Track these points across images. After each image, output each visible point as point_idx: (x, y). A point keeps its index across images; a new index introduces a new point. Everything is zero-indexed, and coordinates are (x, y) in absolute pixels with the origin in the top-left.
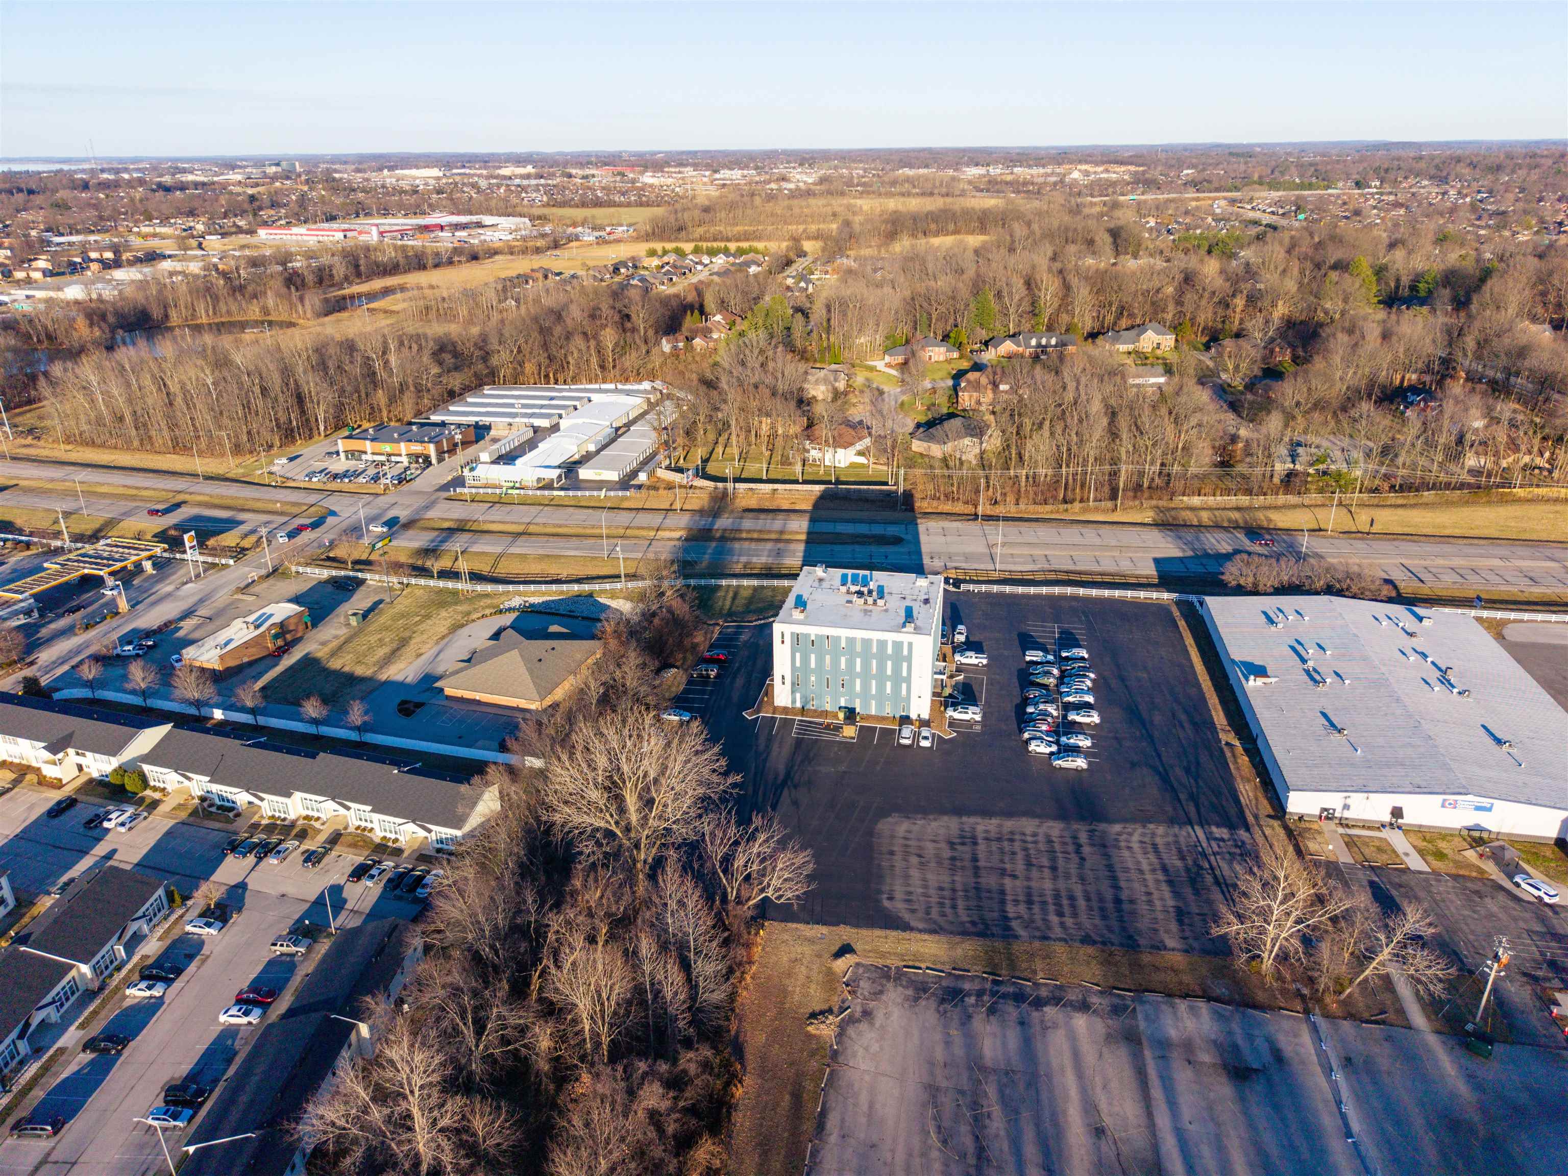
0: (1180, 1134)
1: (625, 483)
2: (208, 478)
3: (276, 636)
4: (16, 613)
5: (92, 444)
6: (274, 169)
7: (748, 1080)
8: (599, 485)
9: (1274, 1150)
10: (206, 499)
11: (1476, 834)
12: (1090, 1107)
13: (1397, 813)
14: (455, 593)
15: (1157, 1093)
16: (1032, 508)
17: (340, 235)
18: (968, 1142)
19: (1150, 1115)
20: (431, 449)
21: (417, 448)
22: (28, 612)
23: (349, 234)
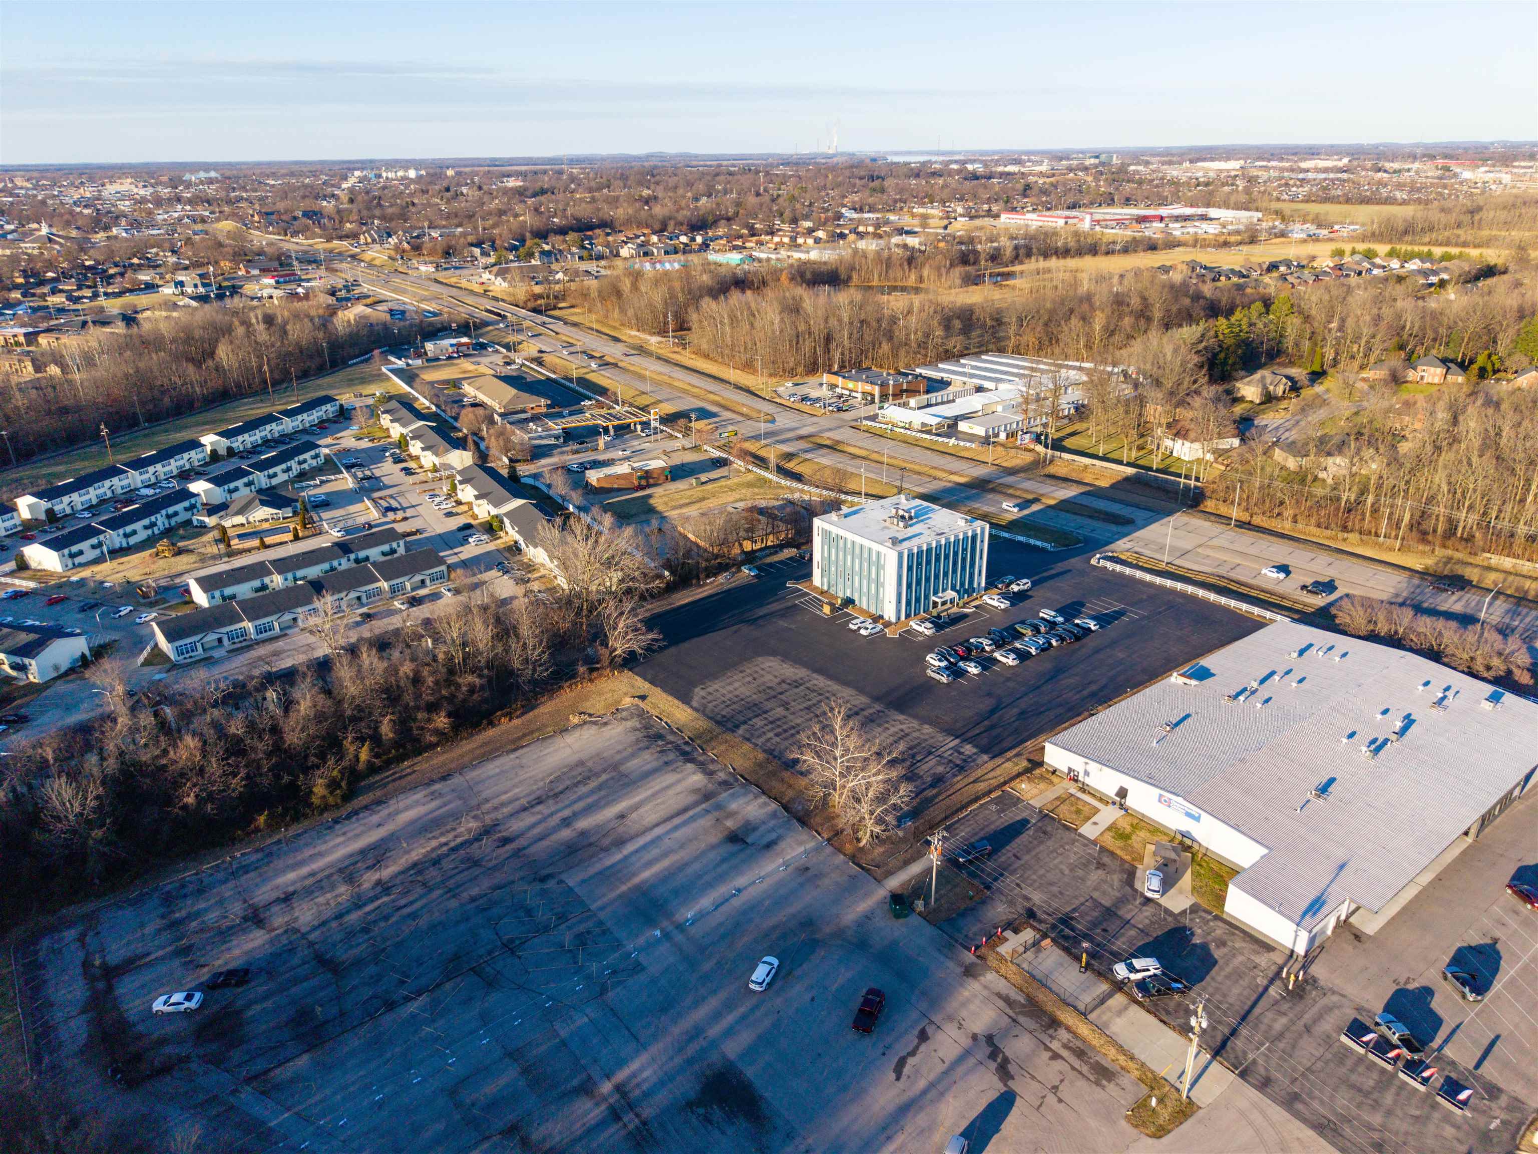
0: (659, 838)
1: (986, 441)
2: (738, 387)
3: (640, 478)
4: (549, 436)
5: (707, 356)
6: (1092, 161)
7: (516, 722)
8: (971, 438)
9: (690, 870)
10: (717, 398)
11: (1188, 842)
12: (636, 807)
13: (1122, 793)
14: (765, 481)
15: (677, 821)
16: (1313, 529)
17: (1061, 222)
18: (561, 788)
19: (657, 825)
20: (876, 391)
21: (868, 388)
22: (557, 437)
23: (1070, 221)
